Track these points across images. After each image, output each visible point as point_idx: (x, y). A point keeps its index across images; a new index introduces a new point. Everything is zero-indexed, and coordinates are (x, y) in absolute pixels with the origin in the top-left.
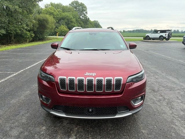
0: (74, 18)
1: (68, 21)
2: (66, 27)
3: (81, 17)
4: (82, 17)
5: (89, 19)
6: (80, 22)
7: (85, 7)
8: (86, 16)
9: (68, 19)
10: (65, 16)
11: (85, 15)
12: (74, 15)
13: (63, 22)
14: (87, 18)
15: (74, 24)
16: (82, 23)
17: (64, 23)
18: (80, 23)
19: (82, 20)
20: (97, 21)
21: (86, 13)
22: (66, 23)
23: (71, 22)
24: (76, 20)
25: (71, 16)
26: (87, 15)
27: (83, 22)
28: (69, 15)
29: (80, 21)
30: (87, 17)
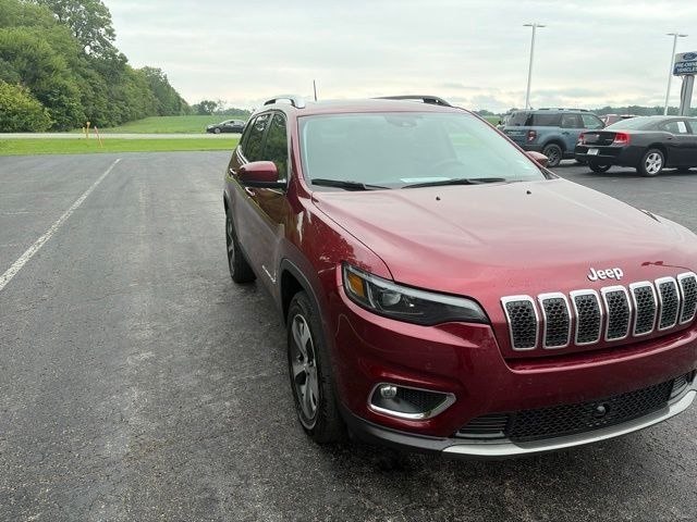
0: (57, 54)
1: (35, 67)
2: (23, 92)
3: (87, 49)
4: (94, 48)
5: (125, 60)
6: (86, 71)
7: (103, 10)
8: (109, 46)
9: (30, 58)
10: (17, 45)
11: (105, 44)
12: (56, 41)
13: (8, 69)
14: (118, 54)
15: (65, 77)
16: (96, 75)
17: (16, 76)
18: (85, 77)
19: (93, 64)
20: (159, 70)
21: (110, 32)
22: (23, 73)
23: (49, 69)
24: (71, 64)
25: (45, 46)
26: (114, 44)
27: (101, 72)
28: (33, 40)
29: (87, 67)
30: (117, 51)
